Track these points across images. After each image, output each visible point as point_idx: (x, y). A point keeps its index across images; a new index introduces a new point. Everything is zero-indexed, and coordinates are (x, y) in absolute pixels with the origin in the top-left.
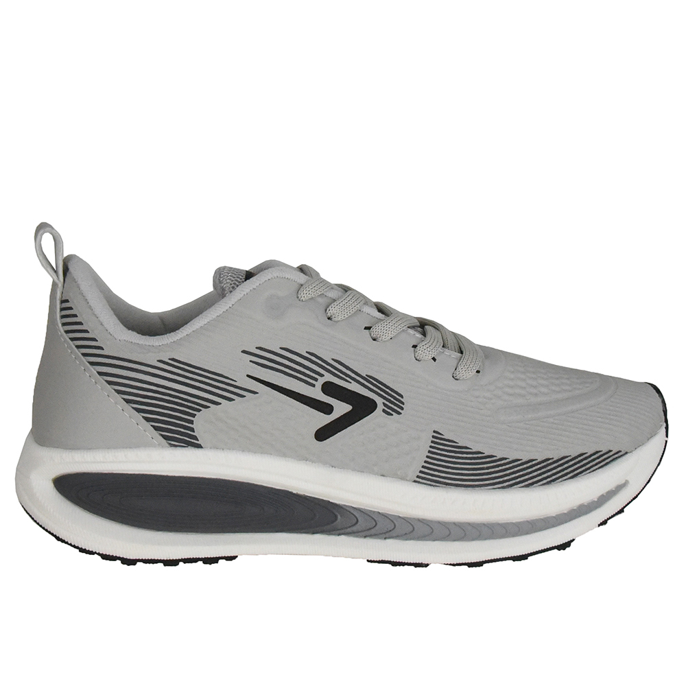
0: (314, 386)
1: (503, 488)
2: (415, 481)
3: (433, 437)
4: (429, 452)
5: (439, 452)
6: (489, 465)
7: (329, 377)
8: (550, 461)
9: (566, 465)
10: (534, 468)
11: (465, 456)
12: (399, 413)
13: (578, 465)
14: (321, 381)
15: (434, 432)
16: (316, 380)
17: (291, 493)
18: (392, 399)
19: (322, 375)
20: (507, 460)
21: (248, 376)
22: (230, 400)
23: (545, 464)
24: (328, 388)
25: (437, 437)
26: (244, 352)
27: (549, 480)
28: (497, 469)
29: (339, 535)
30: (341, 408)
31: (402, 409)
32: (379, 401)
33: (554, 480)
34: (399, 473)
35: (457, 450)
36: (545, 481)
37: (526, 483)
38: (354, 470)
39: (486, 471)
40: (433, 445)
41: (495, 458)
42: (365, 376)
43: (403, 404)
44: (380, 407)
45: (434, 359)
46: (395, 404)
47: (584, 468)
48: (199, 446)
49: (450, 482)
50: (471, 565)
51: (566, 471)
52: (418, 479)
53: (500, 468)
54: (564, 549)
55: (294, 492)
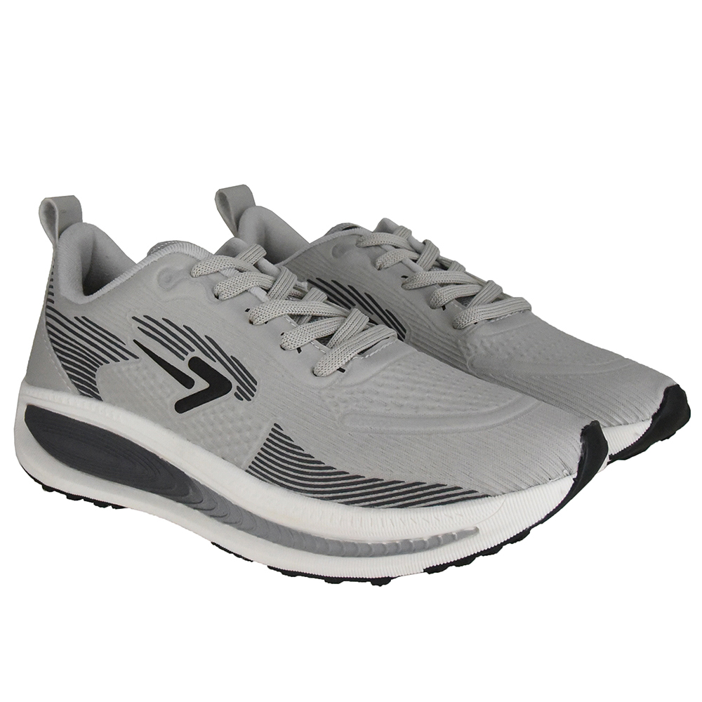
0: (183, 359)
1: (322, 498)
2: (247, 471)
3: (273, 430)
4: (265, 444)
5: (273, 446)
6: (314, 471)
7: (197, 353)
8: (379, 482)
9: (396, 491)
10: (358, 486)
11: (295, 456)
12: (249, 400)
13: (411, 495)
14: (191, 355)
15: (275, 425)
16: (187, 354)
17: (158, 457)
18: (247, 385)
19: (193, 350)
20: (334, 470)
21: (135, 341)
22: (116, 360)
23: (371, 484)
24: (196, 364)
25: (276, 430)
26: (134, 318)
27: (373, 502)
28: (320, 477)
29: (195, 508)
30: (201, 384)
31: (253, 395)
32: (235, 384)
33: (378, 505)
34: (235, 459)
35: (290, 448)
36: (367, 503)
37: (347, 500)
38: (203, 447)
39: (310, 477)
40: (271, 438)
41: (322, 465)
42: (230, 357)
43: (255, 390)
44: (234, 390)
45: (299, 350)
46: (248, 389)
47: (417, 500)
48: (99, 399)
49: (276, 479)
50: (285, 572)
51: (393, 498)
52: (249, 470)
53: (324, 477)
54: (380, 586)
55: (161, 457)
